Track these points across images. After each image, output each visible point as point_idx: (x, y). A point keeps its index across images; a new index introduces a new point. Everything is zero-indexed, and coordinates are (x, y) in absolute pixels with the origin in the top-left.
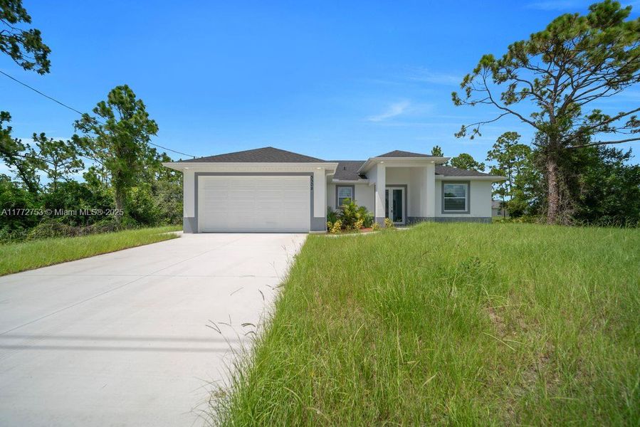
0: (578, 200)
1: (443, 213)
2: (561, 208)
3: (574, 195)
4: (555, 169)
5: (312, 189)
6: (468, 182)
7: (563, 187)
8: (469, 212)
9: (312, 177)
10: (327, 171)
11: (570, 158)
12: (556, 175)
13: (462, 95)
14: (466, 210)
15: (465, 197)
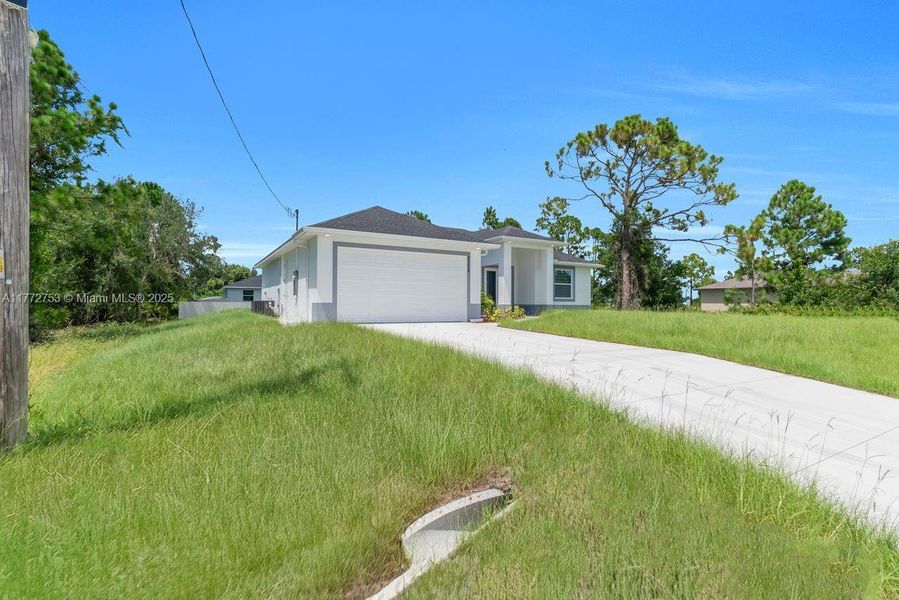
0: (644, 290)
1: (555, 300)
2: (632, 296)
3: (641, 285)
4: (629, 258)
5: (469, 271)
6: (573, 268)
7: (634, 276)
8: (574, 300)
9: (469, 257)
10: (483, 252)
11: (639, 249)
12: (628, 264)
14: (572, 298)
15: (571, 284)
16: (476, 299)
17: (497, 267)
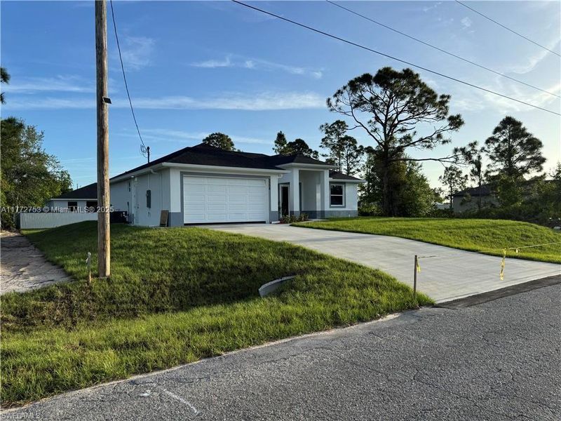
1: (330, 207)
5: (270, 189)
6: (344, 183)
8: (345, 207)
9: (270, 180)
10: (279, 176)
13: (333, 101)
14: (343, 205)
15: (343, 195)
16: (275, 208)
17: (289, 183)
